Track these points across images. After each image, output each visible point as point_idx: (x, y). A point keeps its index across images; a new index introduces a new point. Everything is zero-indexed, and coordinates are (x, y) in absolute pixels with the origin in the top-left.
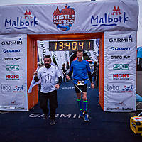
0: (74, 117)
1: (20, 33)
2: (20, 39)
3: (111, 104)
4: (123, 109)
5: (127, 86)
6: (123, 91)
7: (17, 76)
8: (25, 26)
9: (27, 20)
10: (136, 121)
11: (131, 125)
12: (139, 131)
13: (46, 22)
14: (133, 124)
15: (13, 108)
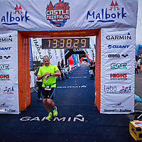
0: (69, 120)
1: (10, 29)
2: (10, 36)
4: (121, 111)
5: (125, 87)
6: (121, 92)
7: (7, 76)
8: (15, 22)
10: (136, 126)
11: (130, 130)
12: (140, 137)
13: (38, 18)
14: (133, 130)
15: (3, 111)
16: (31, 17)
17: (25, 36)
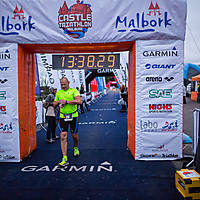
1: (6, 41)
2: (7, 51)
6: (164, 130)
7: (3, 109)
8: (14, 30)
9: (17, 21)
10: (185, 177)
11: (177, 183)
12: (190, 192)
14: (180, 182)
17: (28, 51)
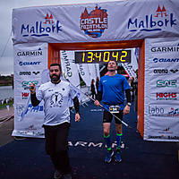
2: (39, 49)
3: (154, 130)
4: (169, 138)
5: (175, 108)
13: (72, 28)
15: (30, 134)
16: (63, 27)
